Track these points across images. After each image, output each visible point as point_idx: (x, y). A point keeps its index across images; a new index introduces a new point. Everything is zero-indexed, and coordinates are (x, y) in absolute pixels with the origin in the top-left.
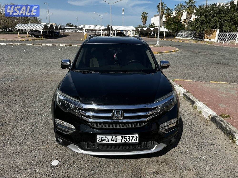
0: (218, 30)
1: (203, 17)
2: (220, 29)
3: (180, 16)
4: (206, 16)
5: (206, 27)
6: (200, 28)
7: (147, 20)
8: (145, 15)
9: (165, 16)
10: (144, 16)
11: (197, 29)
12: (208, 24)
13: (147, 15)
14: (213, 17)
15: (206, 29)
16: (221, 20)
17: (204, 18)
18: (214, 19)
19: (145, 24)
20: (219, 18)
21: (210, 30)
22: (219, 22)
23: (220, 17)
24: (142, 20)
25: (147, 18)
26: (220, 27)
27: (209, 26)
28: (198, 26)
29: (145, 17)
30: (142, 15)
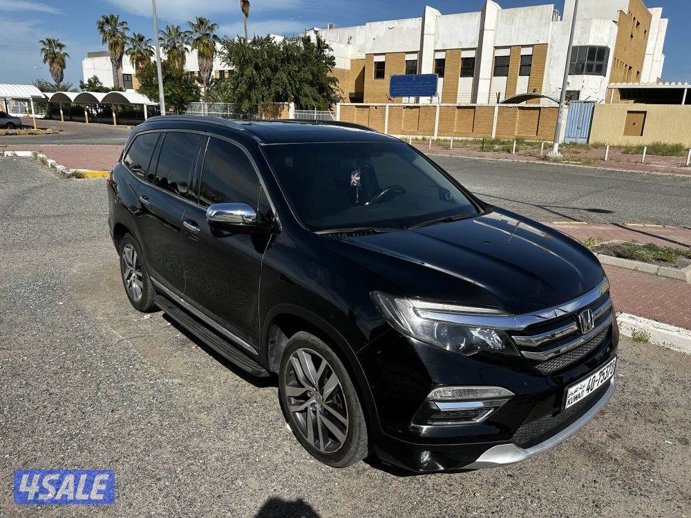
0: (292, 105)
1: (250, 70)
2: (295, 103)
3: (178, 61)
4: (257, 68)
5: (263, 96)
6: (249, 98)
7: (64, 67)
8: (57, 50)
9: (132, 59)
10: (54, 53)
11: (240, 100)
12: (264, 88)
13: (64, 51)
14: (275, 70)
15: (263, 101)
16: (293, 79)
17: (255, 72)
18: (278, 75)
19: (61, 80)
20: (289, 74)
21: (274, 105)
22: (290, 84)
23: (290, 72)
24: (49, 67)
25: (63, 60)
26: (295, 96)
27: (270, 94)
28: (242, 93)
29: (55, 57)
30: (43, 49)
